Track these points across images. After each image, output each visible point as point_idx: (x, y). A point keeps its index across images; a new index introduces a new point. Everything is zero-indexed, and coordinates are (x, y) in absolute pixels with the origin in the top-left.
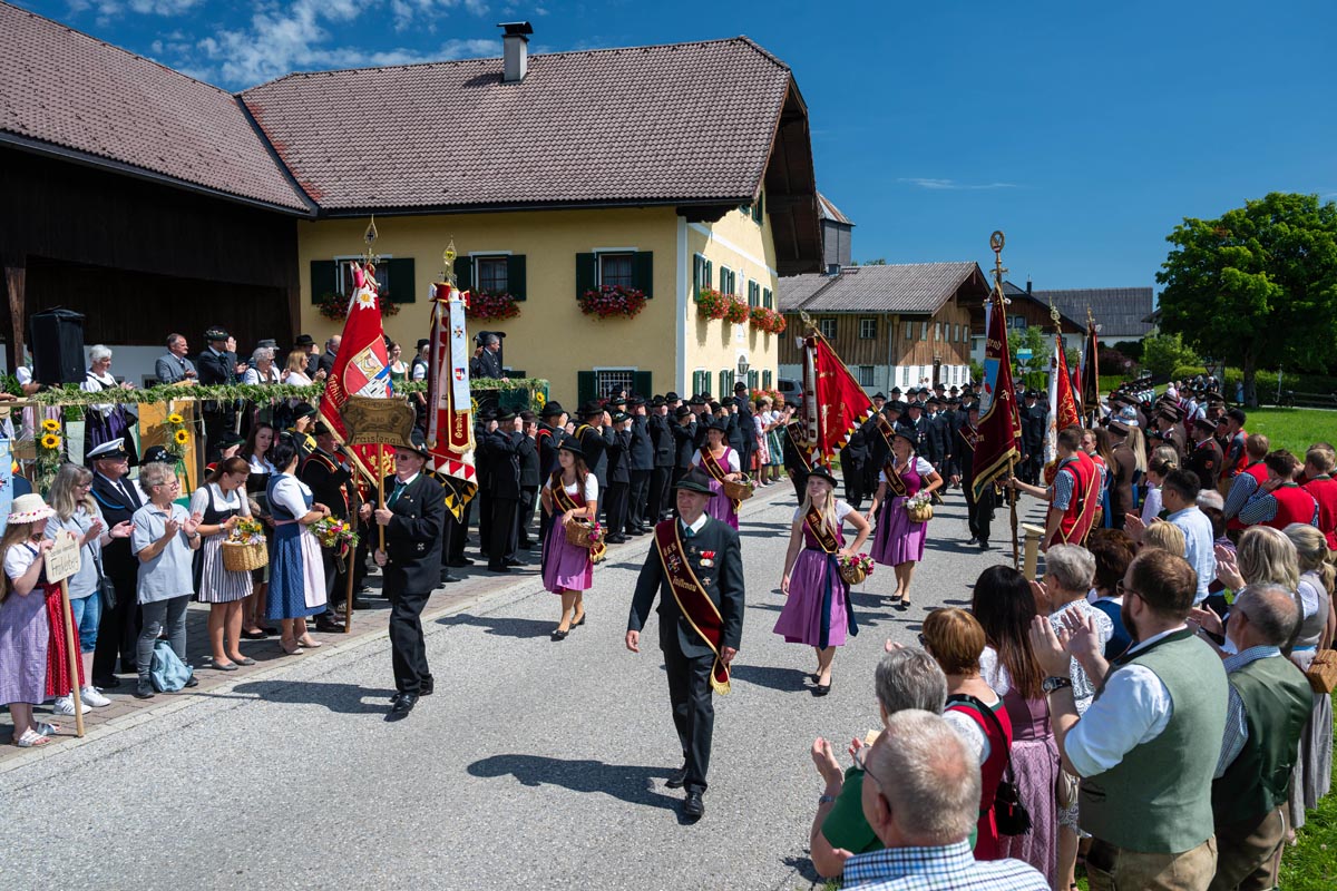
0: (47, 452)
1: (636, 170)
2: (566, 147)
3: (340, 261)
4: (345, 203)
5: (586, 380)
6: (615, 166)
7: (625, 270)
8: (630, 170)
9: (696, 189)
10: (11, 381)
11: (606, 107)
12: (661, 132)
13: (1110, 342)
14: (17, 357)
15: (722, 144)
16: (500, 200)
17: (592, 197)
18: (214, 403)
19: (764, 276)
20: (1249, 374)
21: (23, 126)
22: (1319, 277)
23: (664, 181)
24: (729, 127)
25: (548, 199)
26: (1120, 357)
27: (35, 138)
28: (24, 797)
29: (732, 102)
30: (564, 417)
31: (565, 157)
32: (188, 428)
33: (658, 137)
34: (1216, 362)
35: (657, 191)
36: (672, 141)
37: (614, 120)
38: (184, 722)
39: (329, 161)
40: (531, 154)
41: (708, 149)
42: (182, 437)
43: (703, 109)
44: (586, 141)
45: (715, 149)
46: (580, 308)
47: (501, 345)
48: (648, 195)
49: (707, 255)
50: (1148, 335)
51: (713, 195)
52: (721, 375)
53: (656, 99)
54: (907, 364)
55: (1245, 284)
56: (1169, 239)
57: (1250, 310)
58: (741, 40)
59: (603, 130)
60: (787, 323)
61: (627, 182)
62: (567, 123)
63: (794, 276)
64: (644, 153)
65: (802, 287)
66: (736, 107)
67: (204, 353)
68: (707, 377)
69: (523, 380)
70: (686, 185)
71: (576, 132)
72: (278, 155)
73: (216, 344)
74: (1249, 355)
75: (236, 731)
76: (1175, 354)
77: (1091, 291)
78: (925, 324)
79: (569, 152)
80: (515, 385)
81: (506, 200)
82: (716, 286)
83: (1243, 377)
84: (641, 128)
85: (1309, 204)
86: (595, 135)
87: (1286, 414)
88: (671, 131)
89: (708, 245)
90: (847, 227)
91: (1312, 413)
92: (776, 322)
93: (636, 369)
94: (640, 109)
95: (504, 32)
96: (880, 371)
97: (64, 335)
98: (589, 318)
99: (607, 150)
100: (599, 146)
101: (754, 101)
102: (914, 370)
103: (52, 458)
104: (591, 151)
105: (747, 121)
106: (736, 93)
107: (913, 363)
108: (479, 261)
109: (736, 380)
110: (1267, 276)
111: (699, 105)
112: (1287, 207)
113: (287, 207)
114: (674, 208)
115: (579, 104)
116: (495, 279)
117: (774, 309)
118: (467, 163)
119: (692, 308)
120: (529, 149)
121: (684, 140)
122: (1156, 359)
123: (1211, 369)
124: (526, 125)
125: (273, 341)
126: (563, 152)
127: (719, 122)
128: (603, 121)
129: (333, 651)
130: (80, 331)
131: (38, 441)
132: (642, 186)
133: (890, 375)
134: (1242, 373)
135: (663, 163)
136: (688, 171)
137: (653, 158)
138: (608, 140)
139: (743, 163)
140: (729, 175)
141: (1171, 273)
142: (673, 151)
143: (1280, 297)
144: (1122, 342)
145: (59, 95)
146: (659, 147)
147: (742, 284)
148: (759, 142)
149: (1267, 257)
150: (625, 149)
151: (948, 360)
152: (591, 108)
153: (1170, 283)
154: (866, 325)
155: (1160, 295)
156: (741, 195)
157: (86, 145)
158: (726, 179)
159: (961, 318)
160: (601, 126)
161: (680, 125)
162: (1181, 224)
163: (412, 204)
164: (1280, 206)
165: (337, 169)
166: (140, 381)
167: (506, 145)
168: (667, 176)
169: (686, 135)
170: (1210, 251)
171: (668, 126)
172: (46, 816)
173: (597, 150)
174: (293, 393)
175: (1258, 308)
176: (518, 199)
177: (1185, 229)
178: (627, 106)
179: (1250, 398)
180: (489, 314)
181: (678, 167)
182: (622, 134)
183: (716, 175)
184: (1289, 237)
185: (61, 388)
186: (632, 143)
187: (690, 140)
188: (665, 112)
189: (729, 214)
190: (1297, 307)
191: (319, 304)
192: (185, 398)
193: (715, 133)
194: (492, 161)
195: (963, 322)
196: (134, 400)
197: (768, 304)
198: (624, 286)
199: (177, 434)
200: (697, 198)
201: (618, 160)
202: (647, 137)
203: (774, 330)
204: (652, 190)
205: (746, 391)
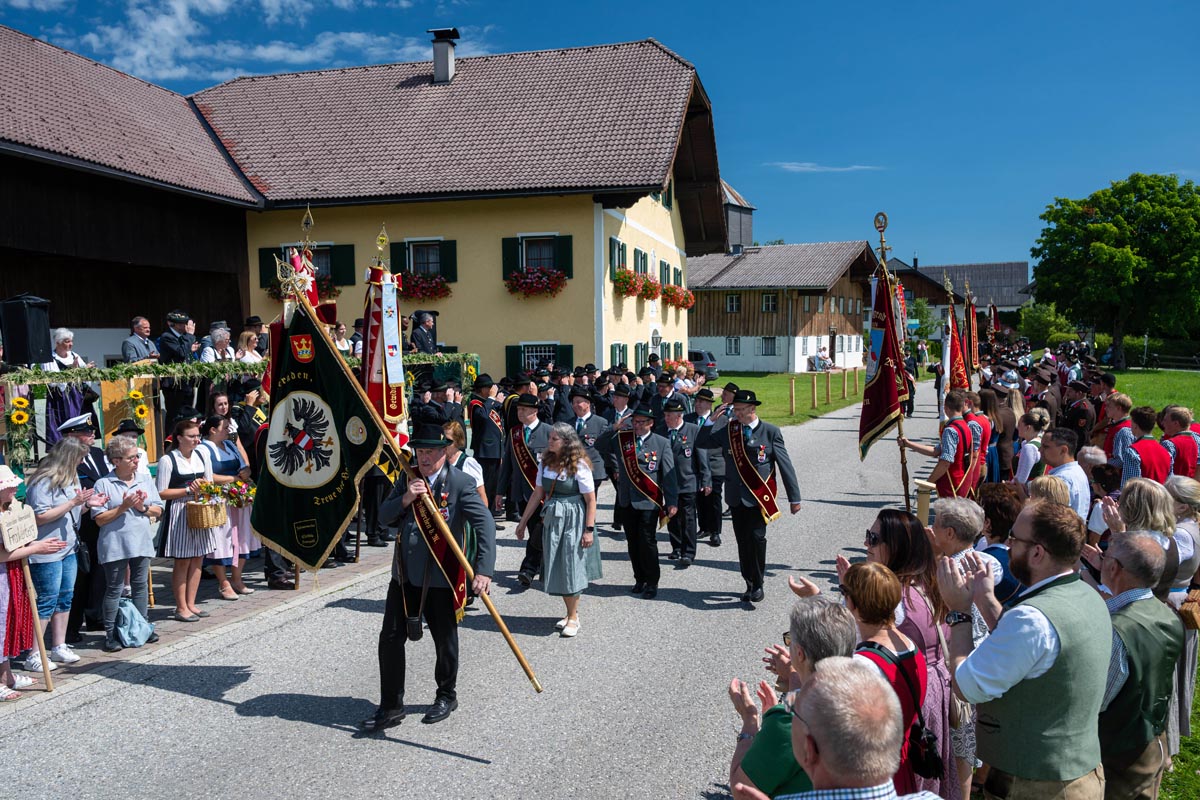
0: (16, 428)
1: (556, 161)
2: (492, 142)
3: (286, 248)
4: (289, 195)
5: (513, 354)
6: (537, 158)
7: (547, 253)
8: (550, 161)
9: (611, 179)
11: (528, 104)
12: (577, 126)
15: (634, 136)
16: (432, 190)
17: (516, 187)
18: (171, 380)
19: (674, 257)
20: (1118, 339)
22: (1180, 250)
23: (581, 171)
24: (640, 121)
25: (476, 189)
27: (3, 139)
29: (642, 99)
30: (495, 388)
31: (491, 150)
32: (147, 403)
33: (575, 131)
34: (1087, 329)
35: (575, 180)
36: (589, 135)
37: (535, 117)
38: (146, 676)
39: (274, 157)
40: (459, 148)
41: (621, 142)
42: (142, 411)
43: (616, 105)
44: (510, 136)
45: (627, 142)
46: (507, 289)
47: (434, 322)
48: (567, 185)
49: (621, 238)
50: (1024, 305)
51: (627, 183)
52: (636, 347)
53: (573, 97)
54: (806, 335)
55: (1112, 257)
56: (1043, 217)
57: (1117, 280)
58: (650, 42)
59: (525, 126)
60: (696, 298)
61: (548, 173)
62: (492, 119)
63: (701, 255)
64: (563, 146)
65: (708, 268)
66: (646, 103)
67: (165, 335)
68: (624, 349)
69: (455, 355)
70: (601, 175)
71: (501, 127)
72: (227, 152)
73: (177, 326)
74: (1118, 322)
75: (194, 682)
76: (1049, 322)
77: (971, 266)
78: (821, 298)
79: (494, 146)
80: (448, 359)
81: (437, 190)
82: (630, 266)
83: (1112, 343)
84: (560, 123)
85: (1169, 184)
86: (518, 131)
87: (1151, 375)
88: (588, 125)
89: (622, 228)
90: (749, 211)
91: (1175, 374)
92: (685, 298)
93: (558, 343)
94: (559, 106)
95: (434, 38)
96: (781, 341)
97: (31, 318)
98: (516, 295)
99: (529, 144)
100: (522, 140)
101: (663, 97)
102: (812, 340)
103: (21, 432)
104: (515, 144)
105: (657, 115)
106: (646, 90)
107: (811, 334)
108: (414, 246)
109: (650, 352)
110: (1132, 250)
111: (613, 101)
112: (1148, 186)
113: (237, 199)
114: (589, 197)
115: (503, 102)
116: (428, 263)
117: (683, 285)
118: (401, 157)
119: (609, 287)
120: (457, 144)
121: (599, 134)
122: (1032, 327)
123: (1082, 335)
124: (455, 122)
125: (224, 322)
126: (489, 146)
127: (630, 117)
128: (525, 117)
129: (286, 607)
130: (46, 316)
131: (8, 418)
132: (562, 176)
133: (790, 345)
134: (1111, 338)
135: (580, 155)
136: (603, 162)
137: (571, 151)
138: (530, 134)
139: (653, 154)
140: (640, 165)
141: (1044, 248)
142: (589, 144)
143: (1145, 269)
144: (1001, 312)
145: (24, 99)
146: (576, 140)
147: (654, 264)
148: (667, 134)
149: (1132, 233)
150: (545, 143)
151: (843, 331)
152: (514, 105)
153: (1043, 257)
154: (768, 300)
155: (1035, 269)
156: (652, 183)
157: (50, 145)
158: (638, 169)
159: (853, 292)
160: (523, 122)
161: (595, 120)
162: (1053, 203)
163: (351, 195)
164: (1142, 185)
165: (282, 164)
166: (102, 360)
167: (436, 141)
168: (584, 167)
169: (601, 129)
170: (1078, 226)
171: (585, 121)
172: (18, 765)
173: (520, 144)
174: (244, 370)
175: (1123, 279)
176: (448, 189)
177: (1056, 208)
178: (547, 103)
179: (1119, 361)
180: (424, 294)
181: (594, 159)
182: (542, 129)
183: (629, 165)
184: (1152, 214)
185: (29, 368)
186: (553, 137)
187: (604, 133)
188: (581, 108)
189: (642, 200)
190: (1160, 278)
191: (267, 287)
192: (144, 376)
193: (627, 126)
194: (425, 155)
195: (855, 296)
196: (96, 378)
197: (678, 282)
198: (546, 267)
199: (137, 409)
200: (612, 186)
201: (540, 153)
202: (565, 132)
203: (684, 306)
204: (570, 180)
205: (660, 362)
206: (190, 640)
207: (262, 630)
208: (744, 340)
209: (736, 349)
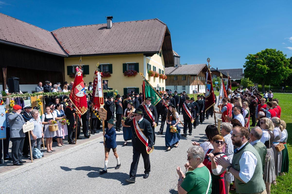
0: (11, 107)
1: (135, 46)
2: (120, 42)
3: (73, 66)
4: (74, 54)
5: (125, 90)
6: (131, 45)
7: (133, 67)
8: (134, 46)
9: (147, 50)
10: (4, 92)
11: (129, 33)
12: (140, 38)
13: (234, 80)
14: (5, 87)
15: (153, 40)
16: (107, 53)
17: (126, 52)
18: (47, 96)
19: (162, 68)
21: (6, 39)
22: (277, 66)
23: (141, 48)
24: (154, 37)
25: (117, 52)
26: (236, 83)
27: (9, 42)
28: (6, 181)
29: (155, 32)
31: (120, 44)
32: (41, 101)
33: (139, 39)
34: (256, 84)
35: (139, 50)
36: (142, 40)
37: (130, 36)
38: (41, 164)
39: (71, 45)
40: (113, 43)
42: (40, 103)
43: (149, 33)
44: (124, 40)
45: (151, 42)
46: (124, 75)
48: (138, 51)
49: (149, 64)
50: (242, 78)
51: (151, 51)
54: (192, 85)
55: (262, 67)
56: (246, 58)
57: (263, 73)
58: (156, 19)
59: (128, 38)
60: (167, 77)
61: (133, 49)
62: (120, 37)
63: (168, 67)
64: (137, 43)
65: (170, 70)
66: (155, 33)
67: (45, 86)
69: (112, 90)
70: (145, 49)
71: (122, 38)
72: (60, 44)
73: (47, 84)
74: (263, 82)
75: (52, 166)
76: (248, 82)
77: (229, 69)
78: (196, 77)
79: (121, 43)
80: (110, 91)
81: (108, 53)
82: (152, 70)
83: (262, 87)
84: (136, 37)
85: (275, 50)
86: (126, 39)
88: (142, 38)
89: (150, 60)
90: (179, 57)
91: (276, 94)
92: (165, 77)
93: (136, 87)
95: (107, 18)
96: (187, 87)
97: (15, 82)
98: (126, 77)
99: (129, 42)
100: (127, 41)
101: (159, 32)
102: (194, 86)
104: (125, 42)
105: (158, 36)
106: (155, 30)
107: (193, 85)
108: (103, 65)
110: (266, 66)
111: (148, 32)
112: (270, 51)
113: (62, 55)
114: (143, 54)
116: (106, 69)
117: (164, 74)
118: (100, 45)
119: (147, 74)
121: (145, 40)
122: (244, 83)
124: (112, 37)
125: (60, 83)
127: (152, 36)
129: (73, 148)
130: (18, 82)
131: (10, 105)
132: (136, 49)
133: (189, 88)
134: (262, 86)
135: (140, 45)
136: (146, 46)
137: (138, 44)
138: (129, 40)
139: (157, 44)
141: (246, 65)
142: (143, 42)
143: (269, 70)
144: (237, 80)
145: (14, 33)
146: (140, 41)
147: (157, 69)
148: (160, 40)
149: (266, 62)
150: (132, 42)
151: (201, 84)
153: (246, 68)
154: (184, 77)
155: (244, 70)
156: (157, 51)
157: (20, 43)
158: (154, 48)
159: (203, 75)
160: (127, 37)
161: (144, 37)
162: (248, 55)
163: (88, 54)
164: (268, 51)
165: (72, 47)
166: (31, 92)
167: (108, 41)
168: (141, 47)
169: (145, 39)
170: (254, 61)
171: (141, 37)
172: (11, 185)
173: (127, 42)
174: (64, 94)
176: (110, 53)
178: (133, 33)
180: (105, 76)
181: (144, 45)
182: (132, 39)
183: (152, 47)
184: (270, 58)
185: (14, 94)
186: (134, 41)
187: (146, 40)
188: (141, 34)
189: (155, 55)
190: (273, 72)
191: (69, 75)
192: (41, 95)
193: (151, 38)
194: (105, 45)
195: (203, 76)
196: (30, 96)
197: (163, 73)
198: (133, 70)
199: (39, 103)
200: (148, 52)
201: (131, 44)
202: (137, 39)
203: (164, 79)
204: (138, 50)
205: (159, 92)
206: (51, 156)
207: (68, 154)
208: (178, 86)
209: (176, 88)
